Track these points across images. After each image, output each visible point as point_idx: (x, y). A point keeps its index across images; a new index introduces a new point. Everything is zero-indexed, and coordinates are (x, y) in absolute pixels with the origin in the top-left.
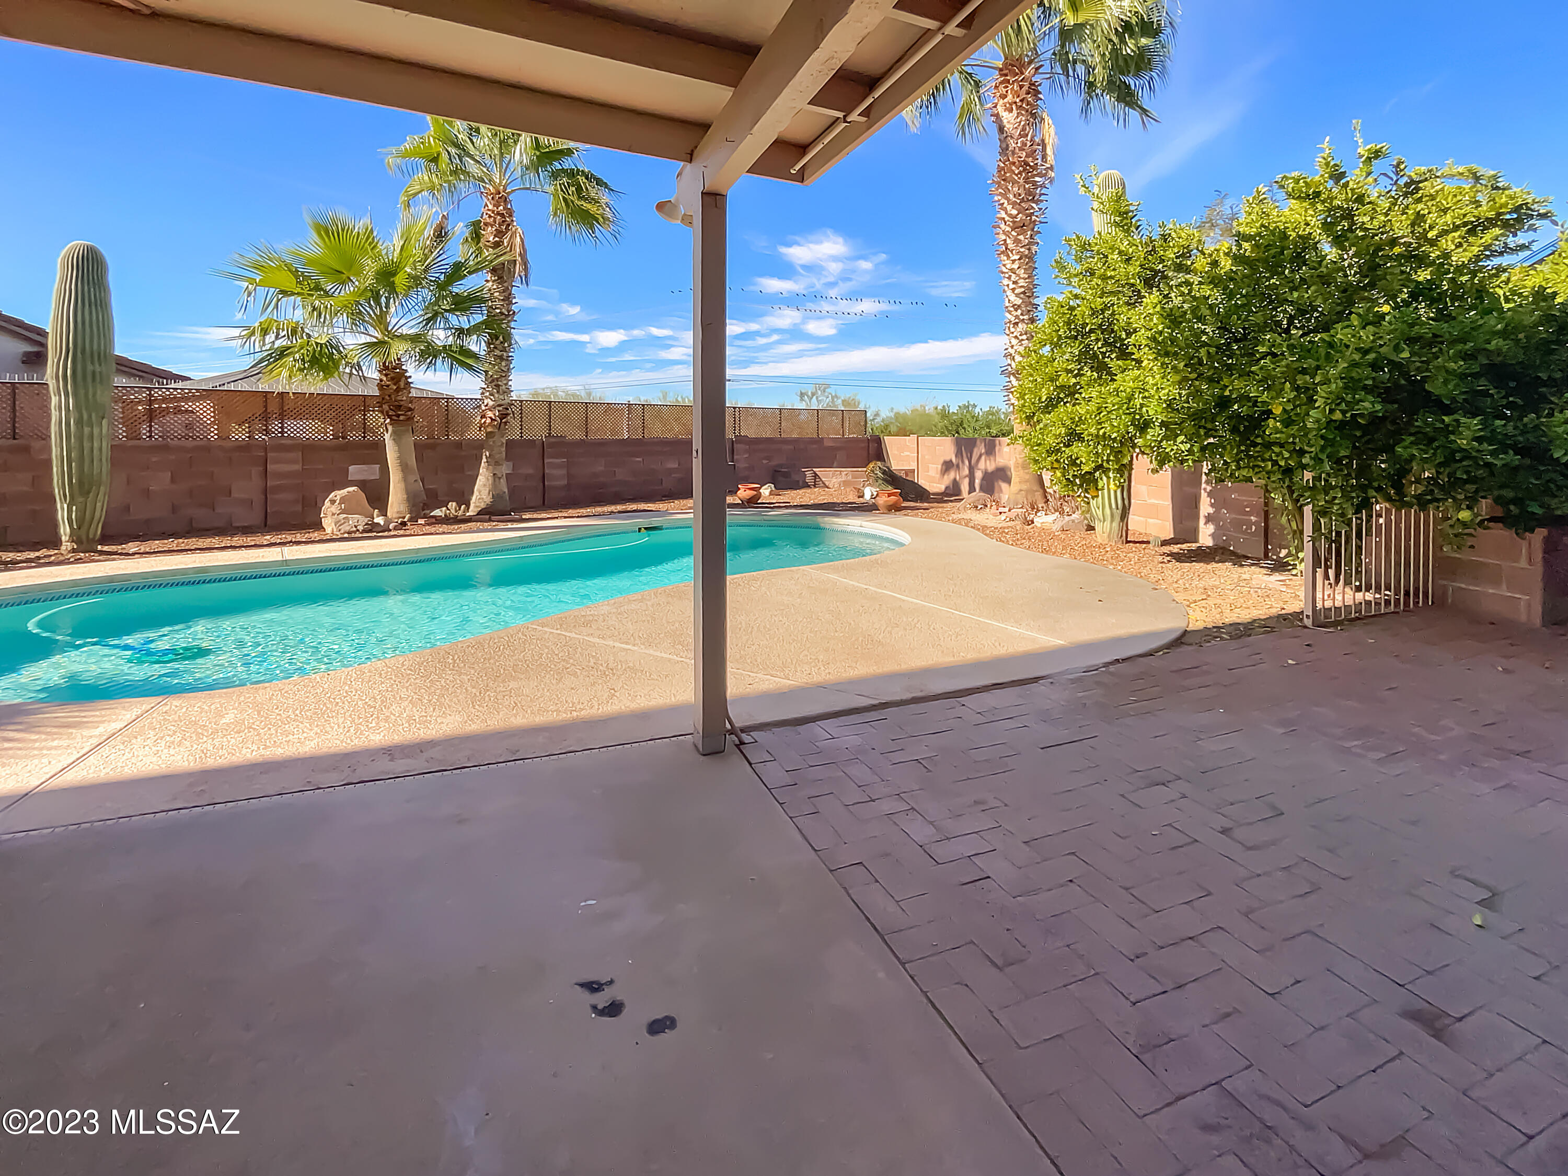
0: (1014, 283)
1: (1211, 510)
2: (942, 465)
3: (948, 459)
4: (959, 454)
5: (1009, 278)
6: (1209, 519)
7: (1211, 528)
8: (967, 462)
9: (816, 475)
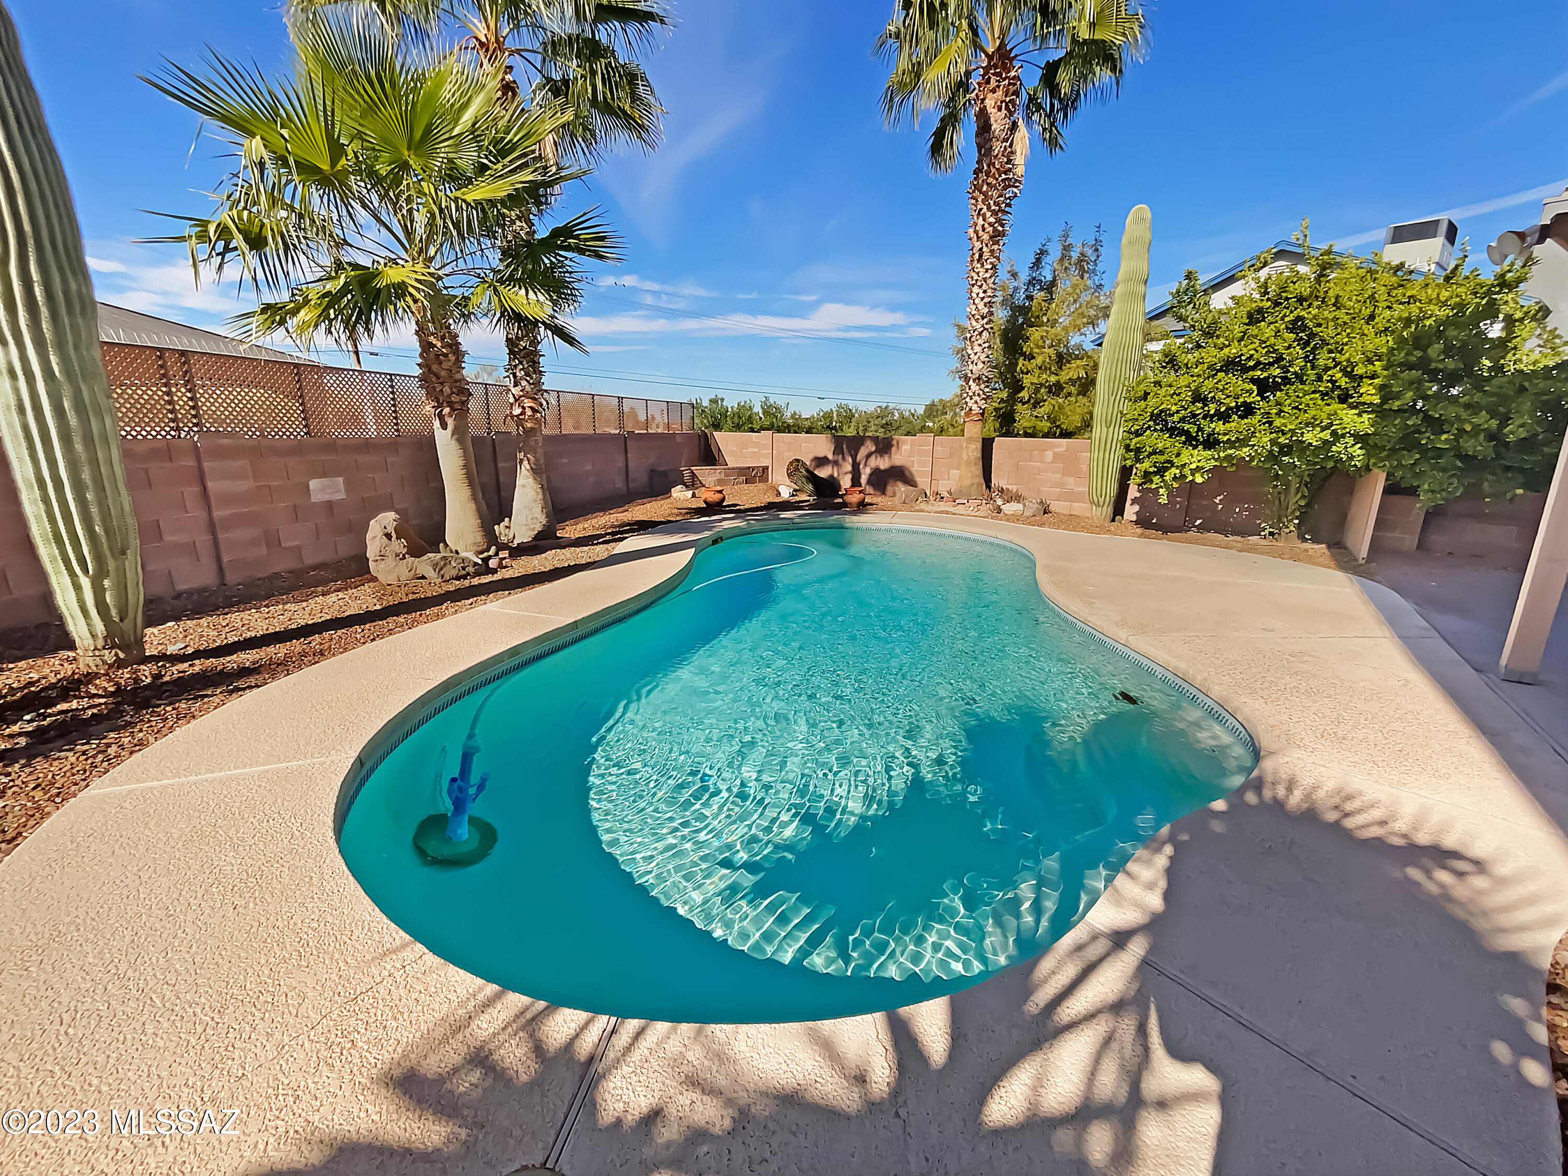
0: (985, 292)
1: (1138, 495)
2: (812, 461)
3: (821, 455)
4: (838, 450)
5: (980, 287)
6: (1134, 501)
7: (1136, 508)
8: (850, 460)
9: (693, 475)
